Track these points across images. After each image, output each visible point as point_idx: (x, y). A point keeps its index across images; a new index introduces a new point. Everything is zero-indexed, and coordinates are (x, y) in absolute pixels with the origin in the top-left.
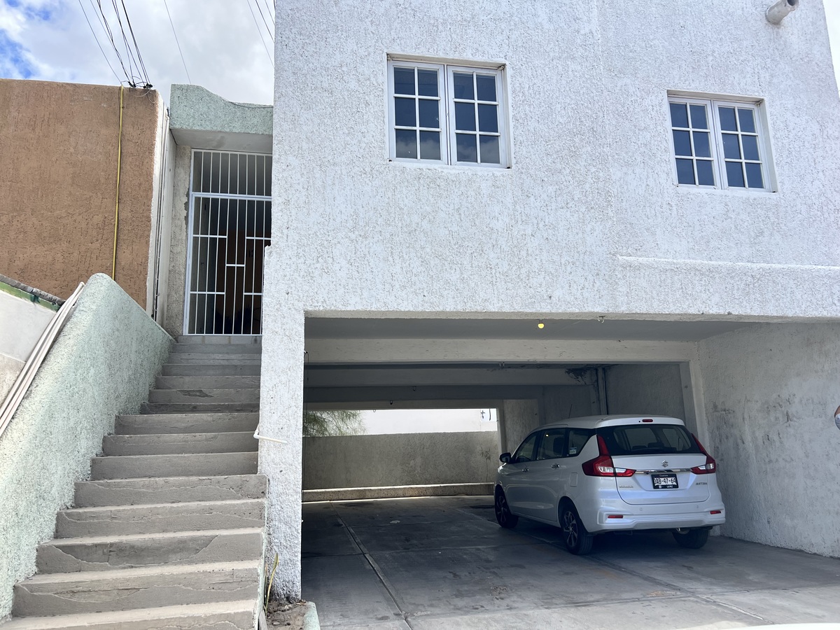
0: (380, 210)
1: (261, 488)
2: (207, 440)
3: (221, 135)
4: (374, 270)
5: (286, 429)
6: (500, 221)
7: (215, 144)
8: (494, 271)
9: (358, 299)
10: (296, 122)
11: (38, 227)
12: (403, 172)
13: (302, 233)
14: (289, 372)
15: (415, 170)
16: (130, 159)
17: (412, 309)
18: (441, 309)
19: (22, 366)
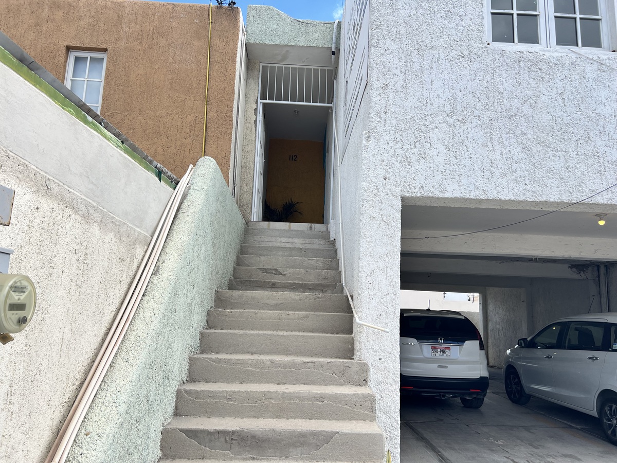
0: (478, 94)
1: (362, 375)
2: (299, 319)
3: (287, 49)
4: (472, 156)
5: (384, 316)
6: (608, 107)
7: (280, 58)
8: (602, 160)
9: (456, 186)
10: (394, 6)
11: (144, 125)
12: (503, 55)
13: (400, 117)
14: (386, 259)
15: (515, 53)
16: (217, 67)
17: (513, 198)
18: (544, 199)
19: (149, 241)
